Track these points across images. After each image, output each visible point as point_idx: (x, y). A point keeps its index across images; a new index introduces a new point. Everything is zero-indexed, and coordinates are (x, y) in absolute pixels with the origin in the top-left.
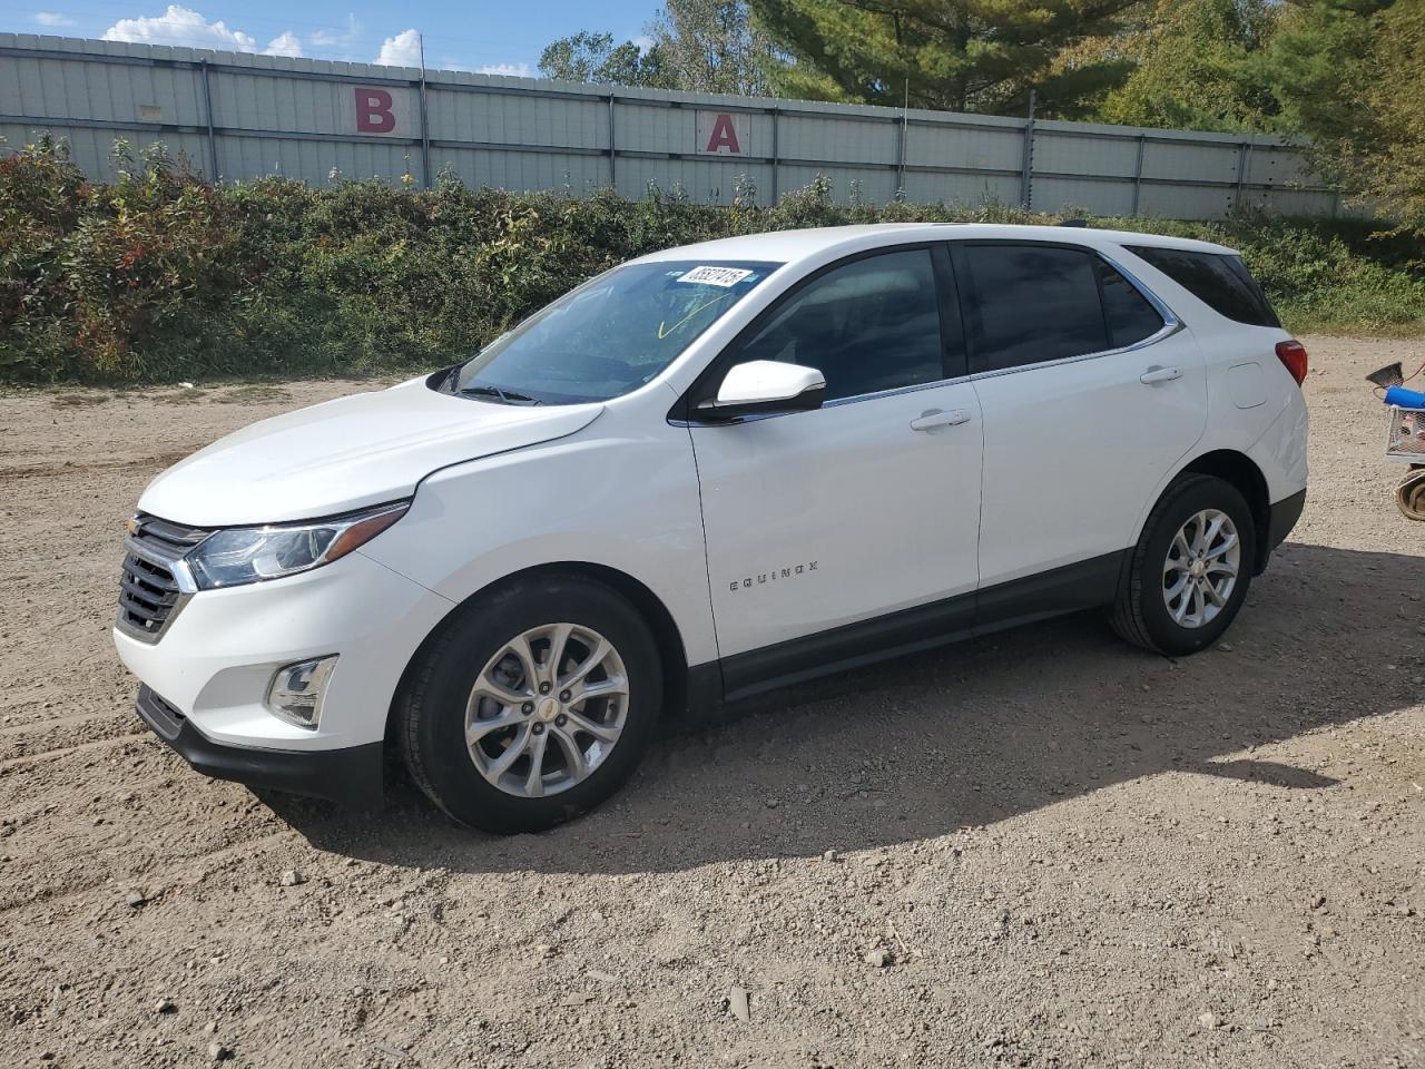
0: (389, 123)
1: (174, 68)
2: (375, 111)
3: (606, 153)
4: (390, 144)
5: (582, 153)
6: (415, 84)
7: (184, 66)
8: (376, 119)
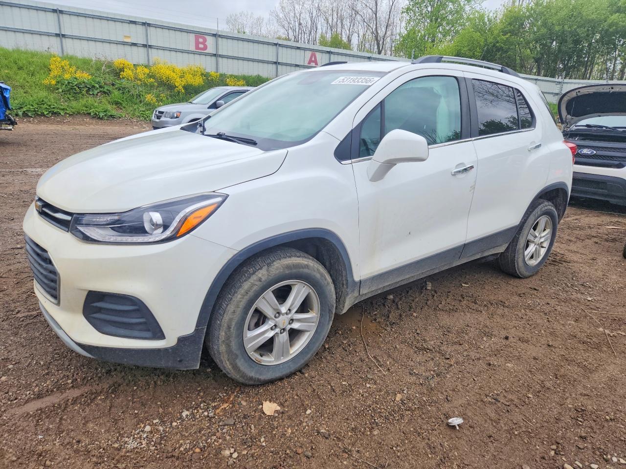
0: (205, 48)
1: (136, 24)
2: (202, 43)
3: (275, 63)
4: (206, 55)
5: (268, 62)
6: (214, 35)
7: (140, 23)
8: (201, 46)
